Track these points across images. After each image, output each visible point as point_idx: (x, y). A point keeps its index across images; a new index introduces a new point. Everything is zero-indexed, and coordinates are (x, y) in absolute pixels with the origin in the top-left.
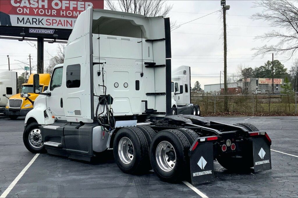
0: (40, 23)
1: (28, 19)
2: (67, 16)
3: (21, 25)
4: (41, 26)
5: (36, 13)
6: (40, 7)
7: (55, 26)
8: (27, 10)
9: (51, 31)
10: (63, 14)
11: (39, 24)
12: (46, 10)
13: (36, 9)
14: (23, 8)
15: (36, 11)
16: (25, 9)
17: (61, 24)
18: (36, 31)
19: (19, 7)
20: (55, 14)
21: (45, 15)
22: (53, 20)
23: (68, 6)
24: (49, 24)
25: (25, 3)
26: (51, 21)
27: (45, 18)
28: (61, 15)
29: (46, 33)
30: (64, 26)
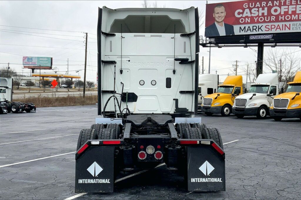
0: (260, 30)
1: (249, 27)
2: (285, 21)
3: (243, 33)
4: (260, 32)
5: (256, 21)
6: (260, 15)
7: (274, 31)
8: (249, 20)
9: (269, 36)
10: (282, 19)
11: (258, 31)
12: (266, 17)
13: (256, 17)
14: (245, 18)
15: (256, 20)
16: (247, 19)
17: (280, 28)
18: (256, 37)
19: (242, 17)
20: (274, 20)
21: (264, 22)
22: (271, 25)
23: (287, 11)
24: (268, 29)
25: (247, 13)
26: (270, 27)
27: (265, 25)
28: (280, 20)
29: (265, 38)
30: (283, 30)
